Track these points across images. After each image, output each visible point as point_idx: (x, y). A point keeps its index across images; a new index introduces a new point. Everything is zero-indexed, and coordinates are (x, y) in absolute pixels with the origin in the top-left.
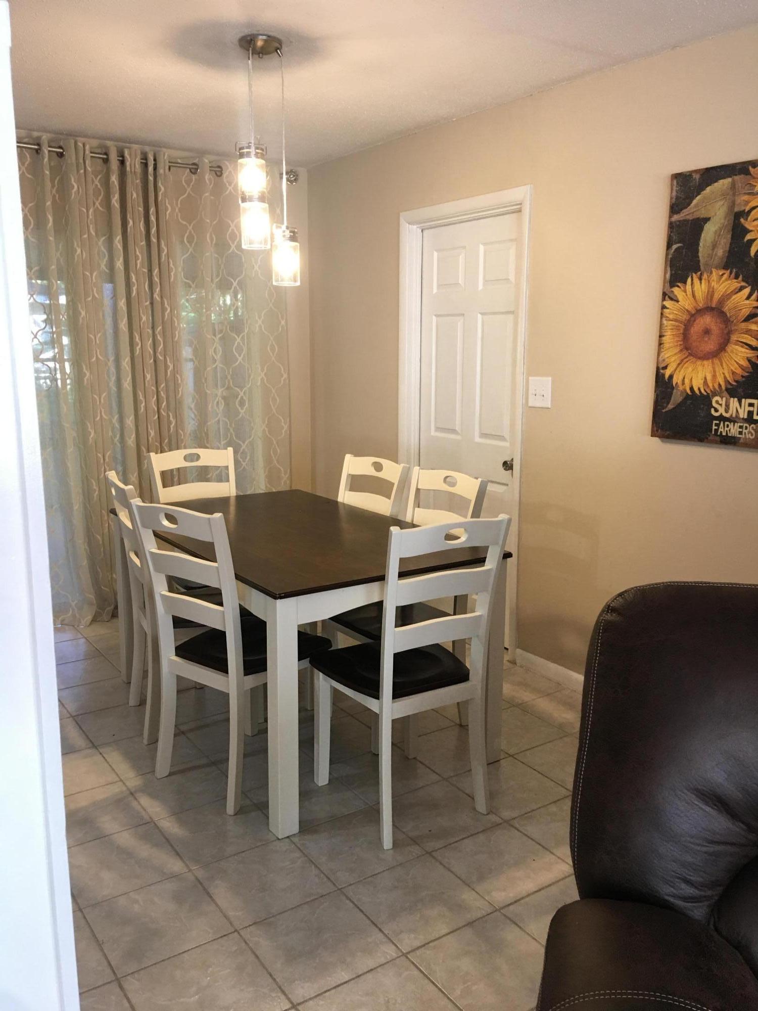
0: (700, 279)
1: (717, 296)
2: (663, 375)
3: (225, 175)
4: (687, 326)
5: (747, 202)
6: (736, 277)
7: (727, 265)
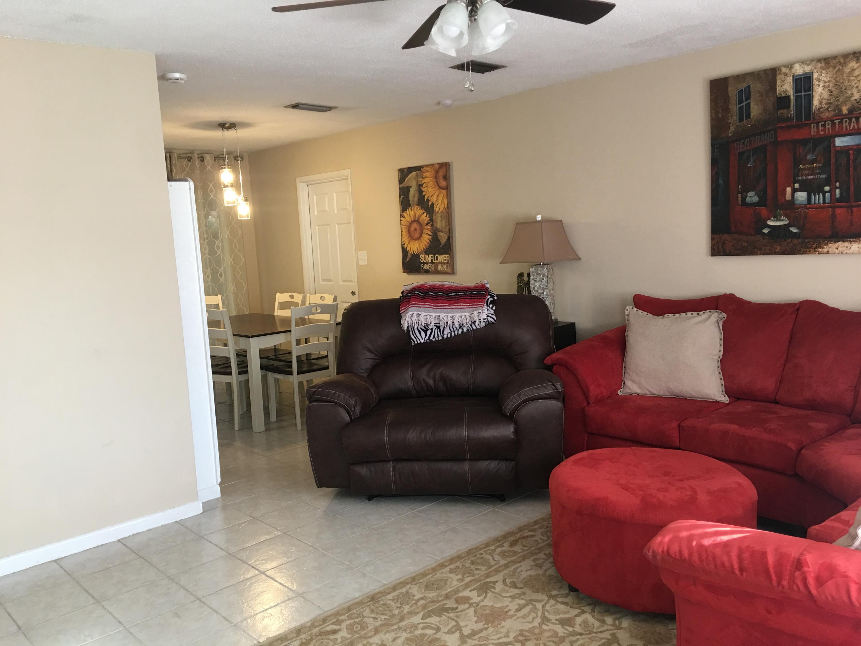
0: (411, 209)
1: (417, 216)
2: (404, 247)
3: (205, 161)
4: (409, 227)
5: (422, 181)
6: (422, 209)
7: (418, 205)
